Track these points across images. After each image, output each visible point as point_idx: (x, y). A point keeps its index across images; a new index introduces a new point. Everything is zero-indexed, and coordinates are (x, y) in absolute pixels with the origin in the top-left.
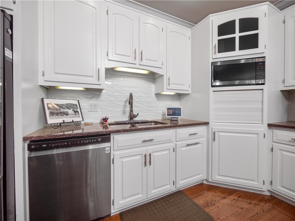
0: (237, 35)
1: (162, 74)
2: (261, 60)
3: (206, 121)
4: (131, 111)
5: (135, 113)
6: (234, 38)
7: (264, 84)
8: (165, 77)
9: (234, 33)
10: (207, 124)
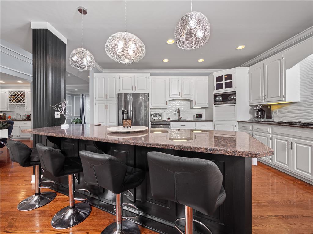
0: (224, 82)
1: (192, 99)
2: (234, 93)
3: (212, 120)
4: (179, 116)
5: (181, 116)
6: (223, 83)
7: (235, 103)
8: (193, 101)
9: (223, 81)
10: (213, 121)
